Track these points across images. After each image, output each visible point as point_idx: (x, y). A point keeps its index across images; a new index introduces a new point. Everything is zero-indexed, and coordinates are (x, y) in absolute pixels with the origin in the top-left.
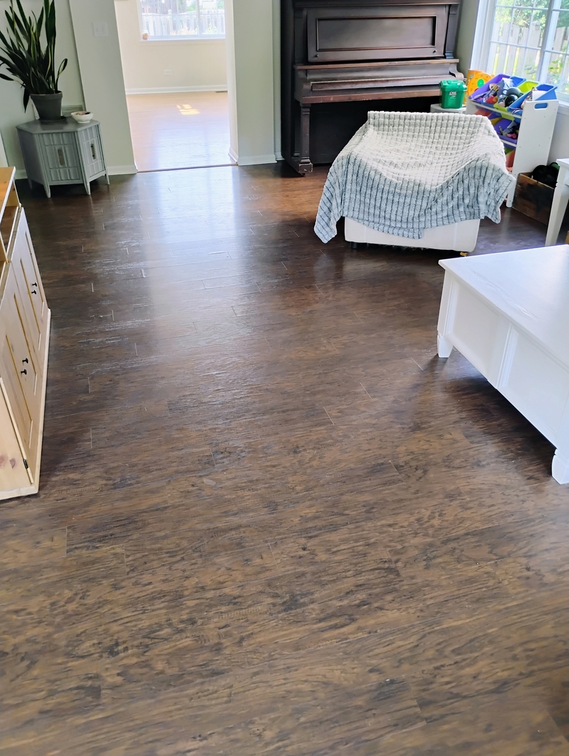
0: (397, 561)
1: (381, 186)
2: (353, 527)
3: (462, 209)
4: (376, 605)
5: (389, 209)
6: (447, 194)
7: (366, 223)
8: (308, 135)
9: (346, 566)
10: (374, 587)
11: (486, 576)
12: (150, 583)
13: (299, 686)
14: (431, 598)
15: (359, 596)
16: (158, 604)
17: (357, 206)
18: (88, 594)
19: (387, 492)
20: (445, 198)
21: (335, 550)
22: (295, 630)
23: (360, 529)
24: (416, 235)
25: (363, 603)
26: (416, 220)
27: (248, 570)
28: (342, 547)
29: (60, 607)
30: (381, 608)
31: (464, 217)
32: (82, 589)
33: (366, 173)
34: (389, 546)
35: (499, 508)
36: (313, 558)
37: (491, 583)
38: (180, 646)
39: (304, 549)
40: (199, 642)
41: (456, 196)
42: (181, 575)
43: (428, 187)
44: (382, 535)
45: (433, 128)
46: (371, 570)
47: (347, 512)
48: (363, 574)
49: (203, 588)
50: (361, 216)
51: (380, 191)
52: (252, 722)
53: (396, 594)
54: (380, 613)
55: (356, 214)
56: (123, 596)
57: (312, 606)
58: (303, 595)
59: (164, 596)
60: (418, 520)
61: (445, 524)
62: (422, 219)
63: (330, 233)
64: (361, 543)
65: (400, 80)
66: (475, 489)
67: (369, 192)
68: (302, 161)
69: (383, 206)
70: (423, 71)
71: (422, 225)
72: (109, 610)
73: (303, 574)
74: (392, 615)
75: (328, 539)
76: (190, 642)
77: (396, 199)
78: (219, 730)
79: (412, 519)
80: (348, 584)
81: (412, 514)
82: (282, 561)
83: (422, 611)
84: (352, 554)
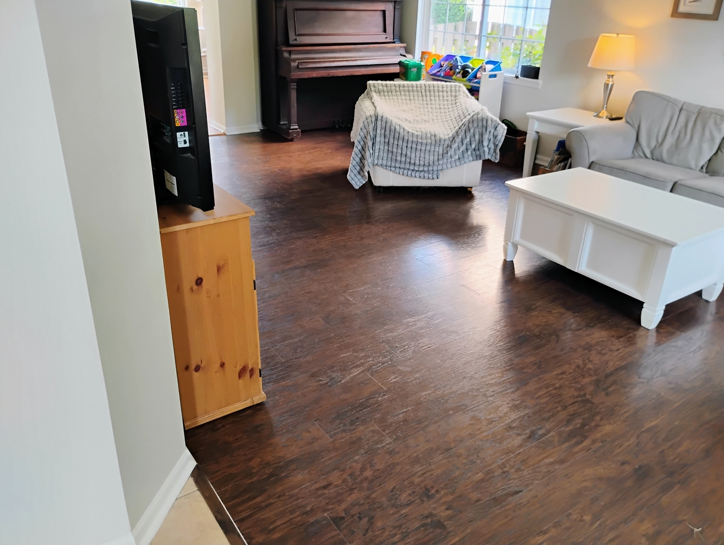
0: (584, 395)
1: (406, 138)
2: (537, 379)
3: (469, 153)
4: (593, 424)
5: (413, 155)
6: (458, 140)
7: (393, 169)
8: (295, 105)
9: (553, 405)
10: (583, 414)
11: (647, 392)
13: (583, 484)
14: (625, 412)
15: (577, 421)
16: (438, 457)
17: (385, 155)
18: (374, 462)
19: (542, 353)
20: (457, 145)
21: (537, 396)
22: (551, 451)
23: (542, 380)
24: (435, 176)
25: (583, 425)
26: (436, 163)
28: (541, 393)
29: (359, 476)
30: (597, 426)
31: (471, 159)
32: (366, 461)
33: (393, 128)
34: (572, 387)
35: (623, 351)
36: (526, 405)
37: (654, 396)
38: (477, 480)
39: (515, 400)
40: (489, 475)
41: (465, 142)
43: (443, 138)
44: (561, 381)
46: (572, 404)
47: (525, 371)
48: (568, 407)
50: (389, 163)
51: (405, 141)
52: (570, 514)
53: (600, 415)
54: (600, 428)
55: (384, 162)
56: (403, 457)
57: (550, 434)
58: (539, 429)
59: (437, 451)
60: (577, 367)
61: (597, 366)
62: (441, 162)
63: (362, 180)
64: (551, 388)
66: (598, 341)
67: (396, 142)
68: (292, 127)
69: (409, 153)
71: (440, 168)
72: (402, 470)
74: (608, 428)
77: (419, 148)
78: (551, 524)
79: (573, 367)
80: (563, 415)
81: (570, 364)
83: (625, 421)
84: (550, 396)
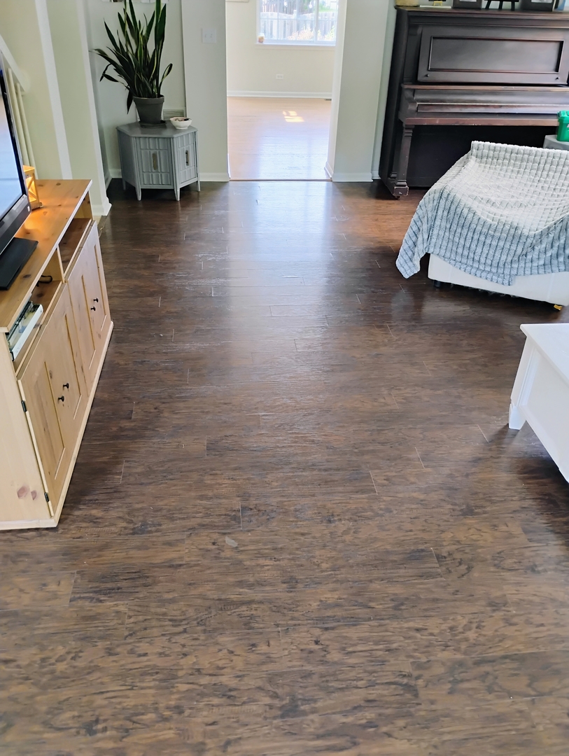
0: (418, 678)
1: (473, 226)
2: (376, 624)
3: (561, 259)
4: (384, 729)
5: (479, 250)
6: (546, 242)
7: (453, 262)
8: (407, 157)
9: (359, 673)
10: (386, 706)
11: (518, 715)
12: (145, 655)
14: (449, 733)
15: (367, 714)
16: (149, 682)
17: (445, 243)
18: (81, 654)
19: (421, 586)
20: (544, 246)
21: (350, 649)
22: (288, 743)
23: (383, 628)
24: (507, 282)
25: (370, 724)
26: (508, 266)
27: (253, 657)
28: (359, 648)
29: (50, 665)
30: (389, 735)
31: (562, 267)
32: (75, 648)
33: (459, 210)
34: (413, 657)
35: (549, 630)
36: (324, 656)
37: (523, 725)
38: (161, 738)
39: (317, 642)
40: (182, 737)
41: (556, 245)
42: (179, 650)
43: (526, 232)
44: (407, 641)
45: (542, 166)
46: (387, 683)
47: (372, 604)
48: (377, 687)
49: (198, 670)
50: (448, 255)
51: (472, 230)
53: (409, 720)
54: (387, 741)
55: (443, 252)
56: (115, 664)
57: (311, 717)
58: (306, 701)
59: (157, 673)
60: (451, 629)
61: (481, 639)
62: (515, 266)
63: (413, 269)
64: (381, 647)
65: (515, 106)
67: (459, 230)
68: (399, 183)
69: (473, 247)
70: (541, 99)
71: (514, 272)
72: (97, 679)
73: (309, 675)
74: (400, 746)
75: (345, 635)
76: (172, 736)
77: (488, 241)
79: (444, 627)
80: (357, 696)
81: (445, 620)
82: (290, 654)
83: (435, 747)
84: (369, 659)
